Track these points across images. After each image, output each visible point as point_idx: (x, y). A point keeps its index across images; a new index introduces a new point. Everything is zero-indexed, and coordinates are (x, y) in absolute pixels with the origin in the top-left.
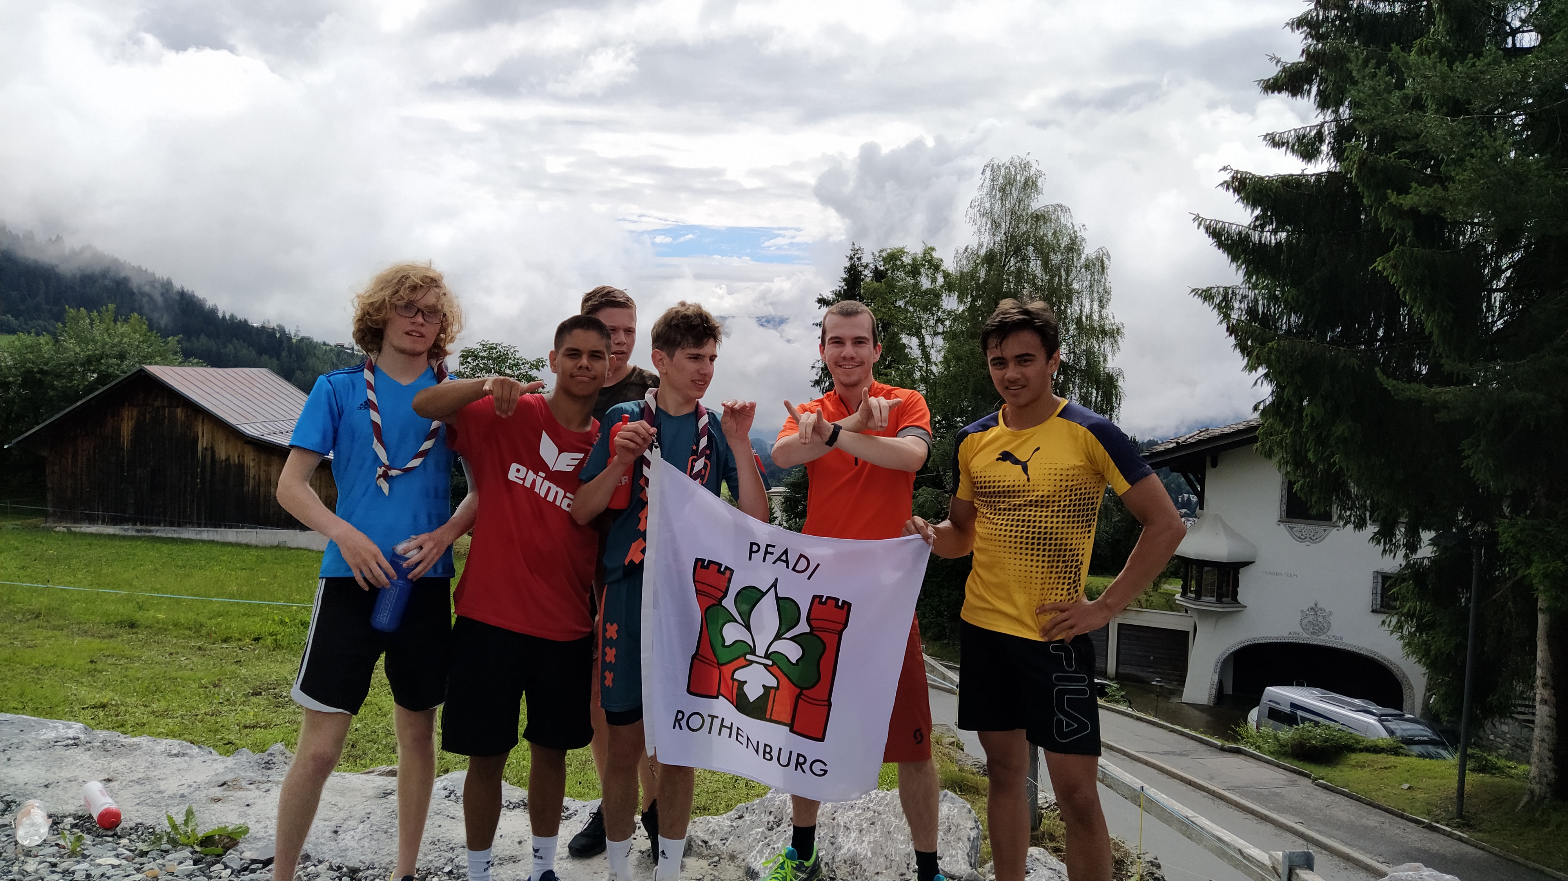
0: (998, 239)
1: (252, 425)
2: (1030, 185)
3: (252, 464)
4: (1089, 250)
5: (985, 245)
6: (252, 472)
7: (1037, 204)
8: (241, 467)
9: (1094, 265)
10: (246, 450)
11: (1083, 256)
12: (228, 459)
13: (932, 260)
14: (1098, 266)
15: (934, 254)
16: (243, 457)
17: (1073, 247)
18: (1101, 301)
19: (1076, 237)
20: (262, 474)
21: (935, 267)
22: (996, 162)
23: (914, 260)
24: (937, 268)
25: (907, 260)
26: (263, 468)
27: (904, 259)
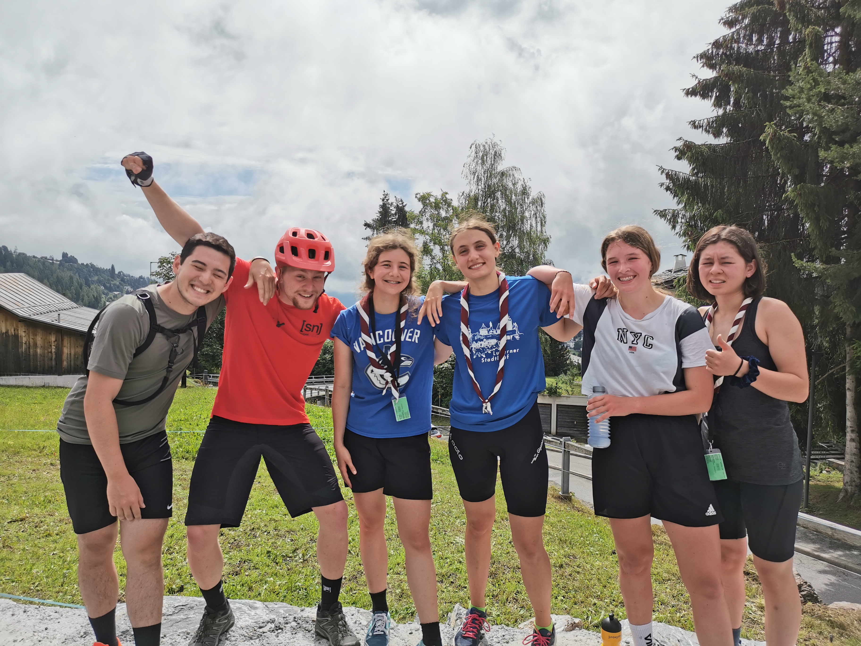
0: (480, 187)
1: (22, 309)
2: (497, 156)
3: (23, 334)
4: (533, 194)
5: (473, 191)
6: (24, 340)
7: (501, 167)
8: (16, 337)
9: (537, 202)
10: (19, 326)
11: (531, 198)
12: (7, 332)
13: (446, 200)
14: (539, 202)
15: (447, 196)
16: (18, 330)
17: (525, 192)
18: (542, 223)
19: (526, 186)
20: (31, 341)
21: (448, 203)
22: (478, 142)
23: (436, 199)
24: (449, 205)
25: (432, 200)
26: (31, 337)
27: (430, 199)
